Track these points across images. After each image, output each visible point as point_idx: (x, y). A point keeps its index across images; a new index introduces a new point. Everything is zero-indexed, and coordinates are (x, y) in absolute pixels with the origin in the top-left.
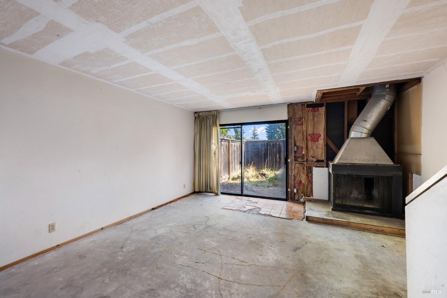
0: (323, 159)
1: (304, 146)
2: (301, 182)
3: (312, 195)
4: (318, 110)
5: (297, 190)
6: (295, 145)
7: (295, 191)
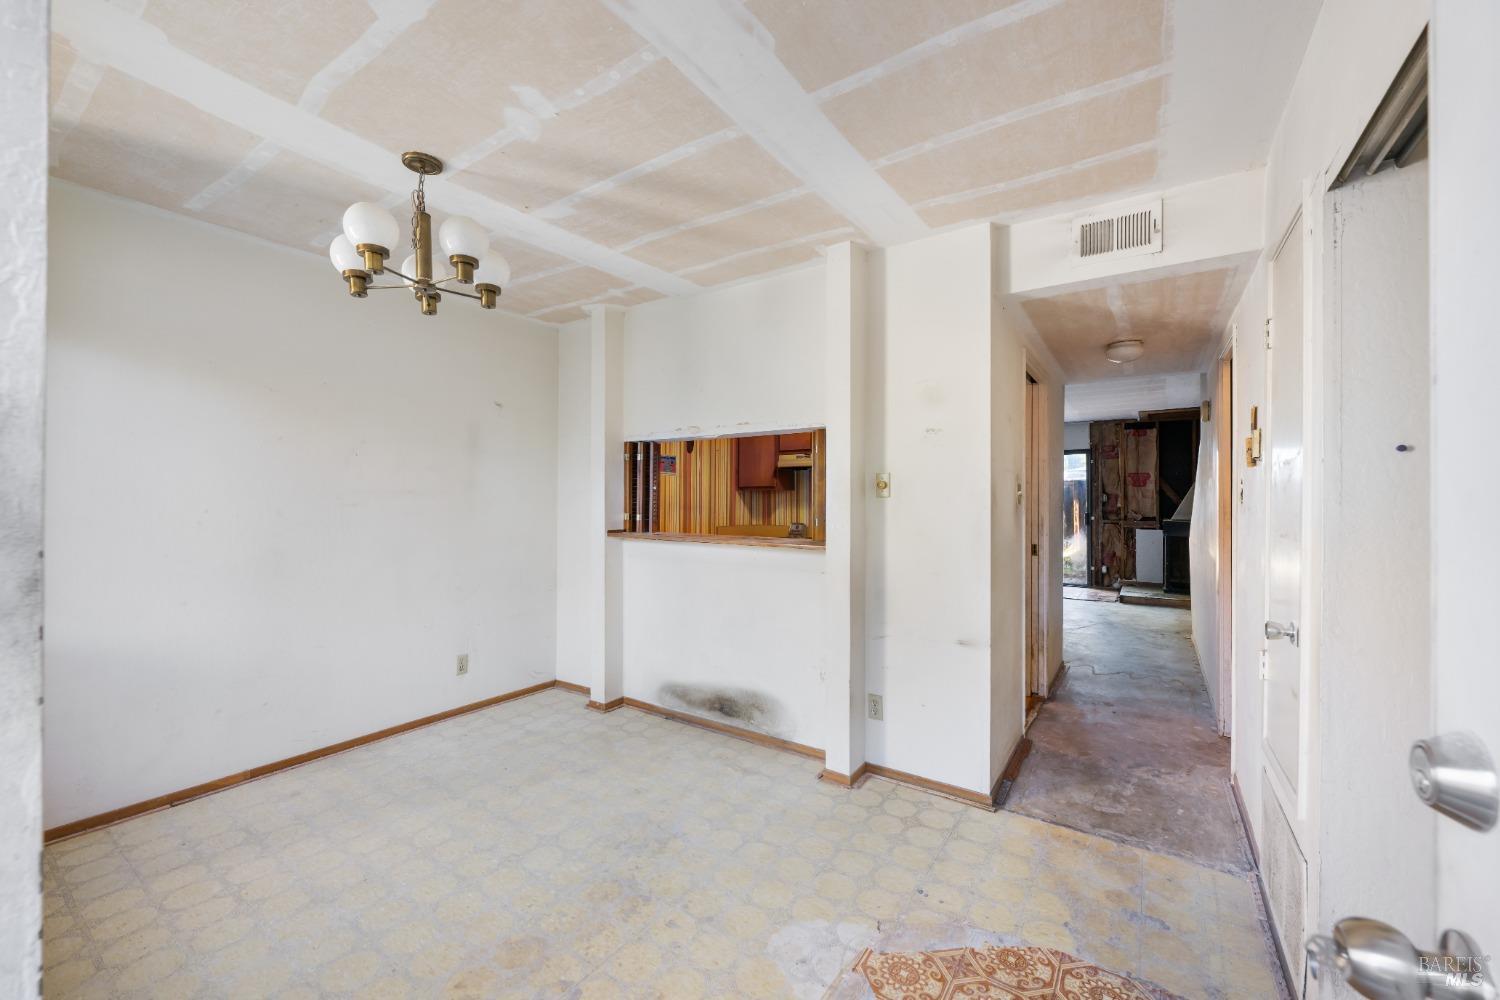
0: (1155, 515)
1: (1121, 494)
2: (1114, 554)
3: (1135, 577)
4: (1145, 435)
5: (1108, 569)
6: (1104, 492)
7: (1104, 569)
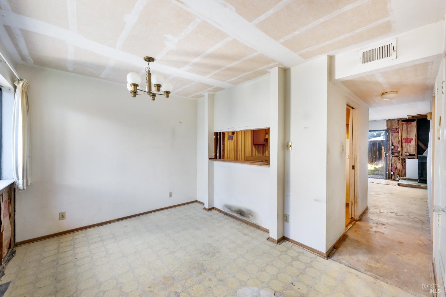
0: (415, 154)
1: (400, 146)
2: (397, 168)
3: (406, 176)
4: (411, 124)
5: (394, 173)
6: (392, 145)
7: (392, 173)
